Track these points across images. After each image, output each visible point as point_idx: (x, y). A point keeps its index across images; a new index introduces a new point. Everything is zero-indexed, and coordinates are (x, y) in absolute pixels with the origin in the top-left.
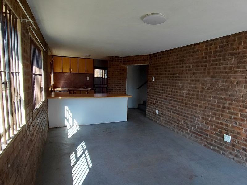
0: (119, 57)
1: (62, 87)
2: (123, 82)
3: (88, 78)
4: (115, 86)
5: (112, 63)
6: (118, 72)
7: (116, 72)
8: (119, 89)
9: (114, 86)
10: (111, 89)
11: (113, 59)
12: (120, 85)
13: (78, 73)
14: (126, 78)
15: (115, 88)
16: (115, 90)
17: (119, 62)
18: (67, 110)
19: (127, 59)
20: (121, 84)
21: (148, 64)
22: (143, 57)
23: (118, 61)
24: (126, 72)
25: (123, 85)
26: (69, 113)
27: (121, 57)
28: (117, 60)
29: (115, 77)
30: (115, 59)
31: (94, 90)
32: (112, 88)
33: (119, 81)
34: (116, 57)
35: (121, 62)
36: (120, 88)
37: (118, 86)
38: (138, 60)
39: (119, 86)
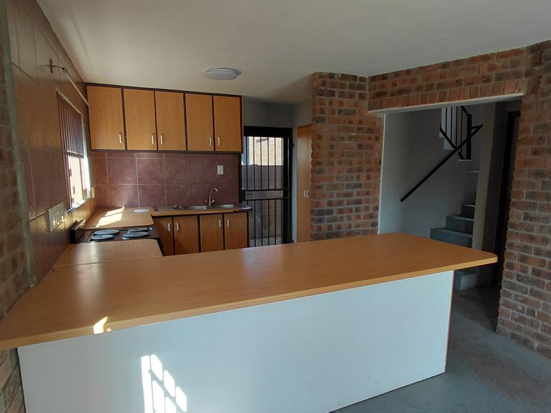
0: (354, 78)
1: (131, 206)
2: (368, 178)
3: (220, 170)
4: (338, 195)
5: (331, 103)
6: (350, 138)
7: (343, 139)
8: (354, 207)
9: (335, 199)
10: (326, 208)
11: (334, 85)
12: (358, 194)
13: (187, 152)
14: (380, 163)
15: (340, 203)
16: (341, 211)
17: (356, 99)
18: (154, 377)
19: (394, 85)
20: (360, 186)
21: (522, 94)
22: (485, 66)
23: (351, 96)
24: (378, 139)
25: (367, 193)
26: (167, 394)
27: (362, 79)
28: (347, 90)
29: (340, 163)
30: (342, 86)
31: (247, 211)
32: (330, 204)
33: (355, 175)
34: (344, 77)
35: (362, 97)
36: (359, 202)
37: (350, 195)
38: (459, 82)
39: (355, 197)
